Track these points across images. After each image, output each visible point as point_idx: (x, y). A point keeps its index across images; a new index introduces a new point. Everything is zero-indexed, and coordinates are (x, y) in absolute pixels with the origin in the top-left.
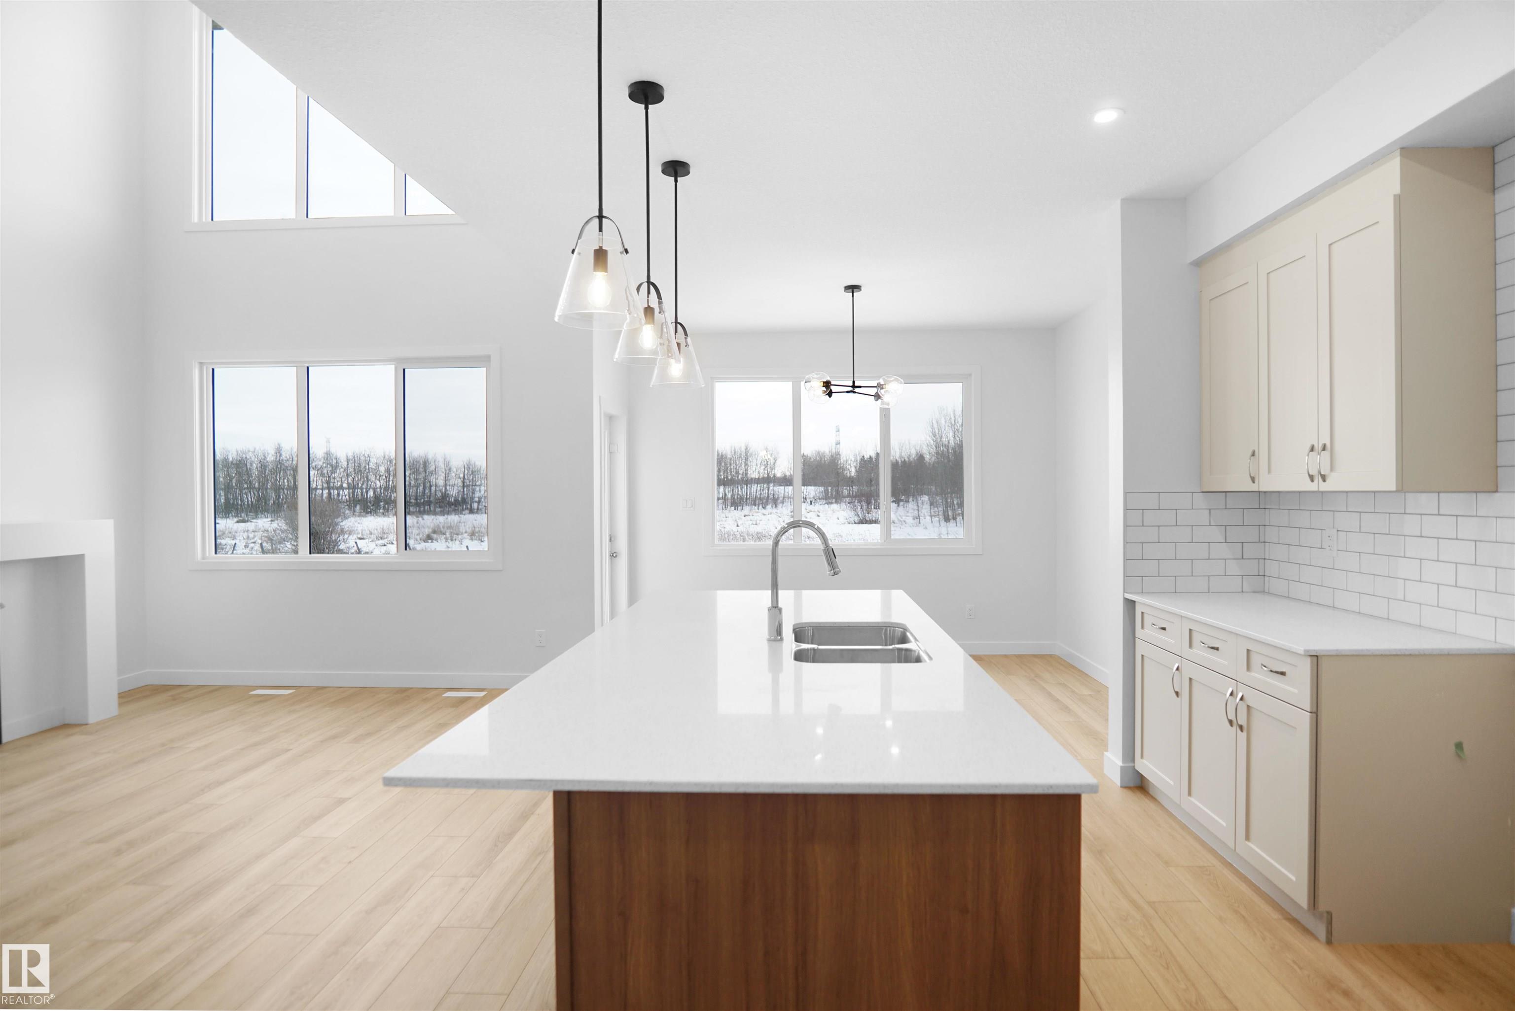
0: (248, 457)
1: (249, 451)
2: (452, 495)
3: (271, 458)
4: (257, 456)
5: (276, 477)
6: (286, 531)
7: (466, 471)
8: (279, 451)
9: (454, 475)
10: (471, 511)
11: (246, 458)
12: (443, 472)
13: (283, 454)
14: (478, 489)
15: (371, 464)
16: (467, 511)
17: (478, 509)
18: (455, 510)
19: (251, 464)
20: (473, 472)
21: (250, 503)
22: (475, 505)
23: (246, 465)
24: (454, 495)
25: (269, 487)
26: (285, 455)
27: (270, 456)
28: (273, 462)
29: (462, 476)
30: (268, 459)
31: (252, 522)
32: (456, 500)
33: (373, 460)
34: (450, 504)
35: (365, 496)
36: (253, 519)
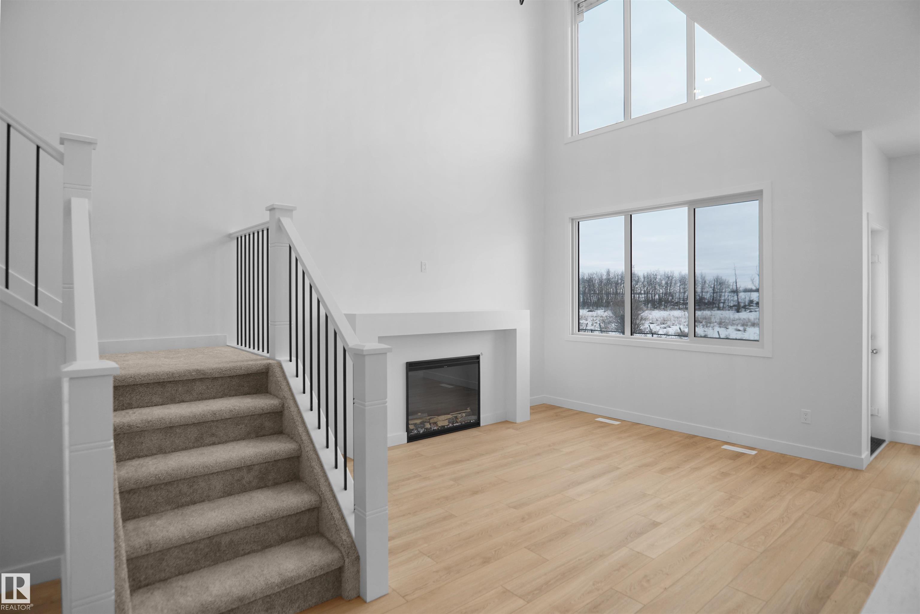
0: (594, 277)
1: (594, 274)
2: (706, 298)
3: (604, 277)
4: (598, 276)
5: (607, 287)
6: (612, 317)
7: (716, 283)
8: (608, 273)
9: (707, 285)
10: (719, 309)
11: (593, 277)
12: (700, 284)
13: (610, 275)
14: (723, 294)
15: (657, 280)
16: (716, 309)
17: (723, 307)
18: (707, 308)
19: (595, 281)
20: (720, 284)
21: (594, 301)
22: (721, 305)
23: (593, 281)
24: (707, 298)
25: (603, 293)
26: (611, 275)
27: (604, 276)
28: (605, 279)
29: (713, 286)
30: (603, 278)
31: (595, 311)
32: (709, 302)
33: (659, 277)
34: (705, 304)
35: (654, 299)
36: (596, 310)
